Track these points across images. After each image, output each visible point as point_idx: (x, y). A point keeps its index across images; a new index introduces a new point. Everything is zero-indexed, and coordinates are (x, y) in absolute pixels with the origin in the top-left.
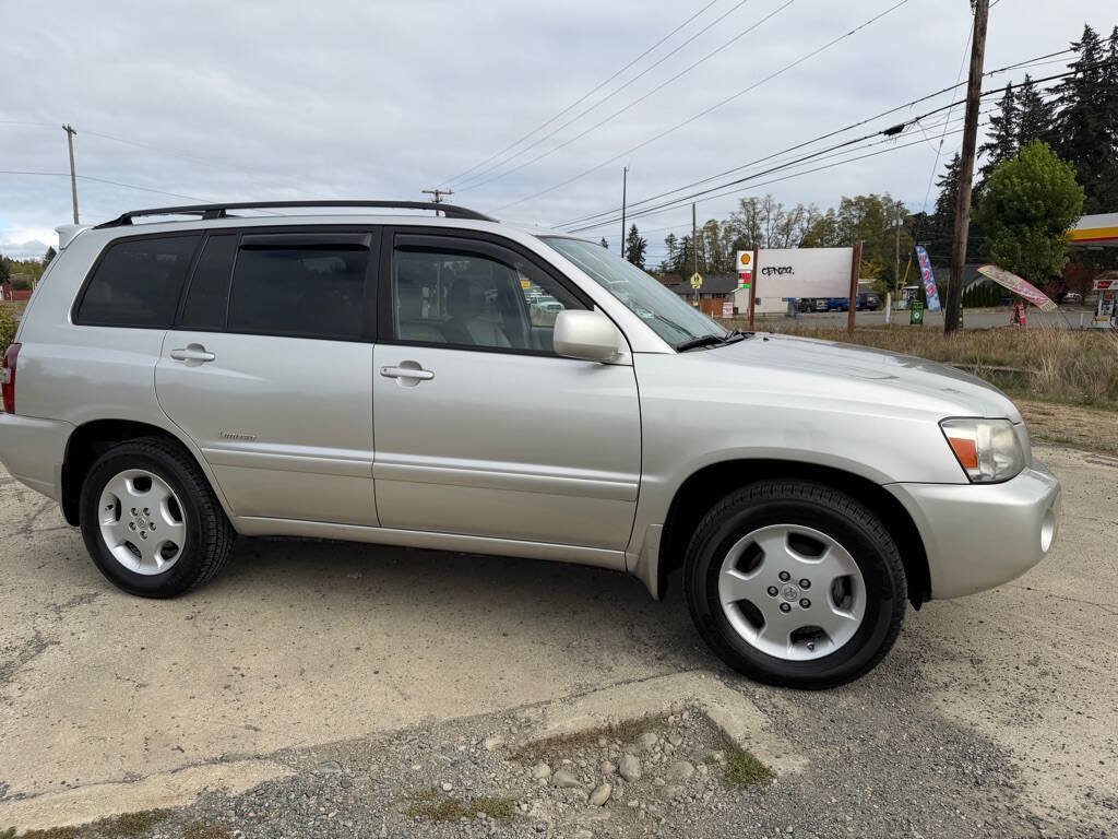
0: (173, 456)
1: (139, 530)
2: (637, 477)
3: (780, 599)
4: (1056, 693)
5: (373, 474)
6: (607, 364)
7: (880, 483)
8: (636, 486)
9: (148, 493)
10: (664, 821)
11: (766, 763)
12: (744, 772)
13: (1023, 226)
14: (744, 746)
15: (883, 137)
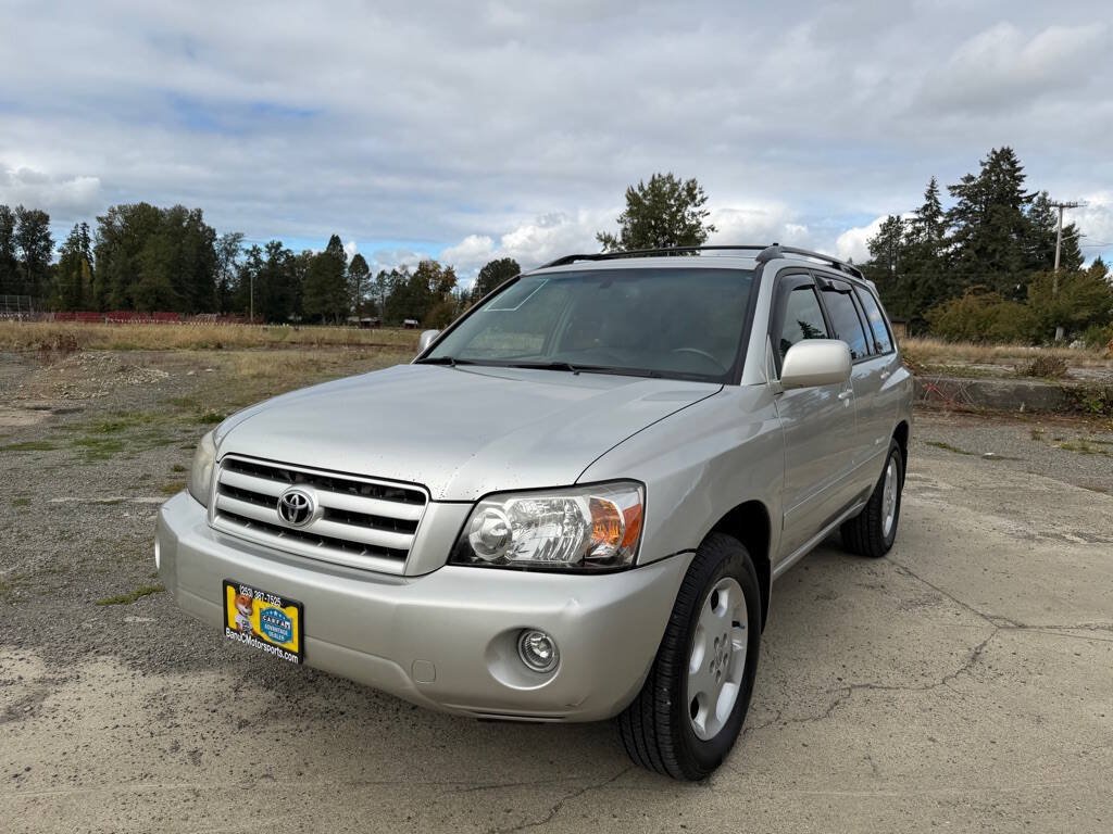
4: (149, 734)
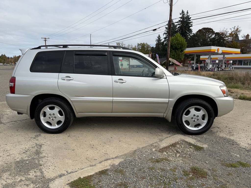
0: (61, 101)
1: (51, 119)
2: (168, 99)
3: (193, 119)
4: (233, 131)
5: (112, 102)
6: (161, 78)
7: (211, 97)
8: (168, 101)
9: (54, 110)
10: (191, 157)
11: (201, 146)
12: (198, 149)
13: (176, 50)
14: (195, 144)
15: (152, 31)
